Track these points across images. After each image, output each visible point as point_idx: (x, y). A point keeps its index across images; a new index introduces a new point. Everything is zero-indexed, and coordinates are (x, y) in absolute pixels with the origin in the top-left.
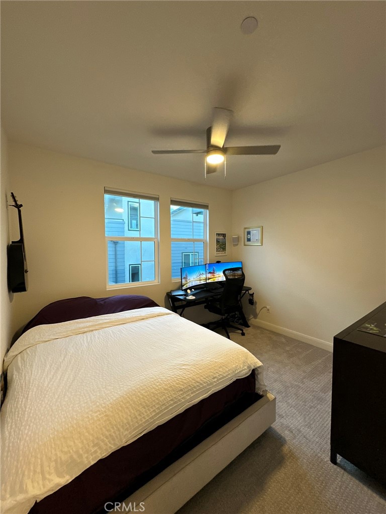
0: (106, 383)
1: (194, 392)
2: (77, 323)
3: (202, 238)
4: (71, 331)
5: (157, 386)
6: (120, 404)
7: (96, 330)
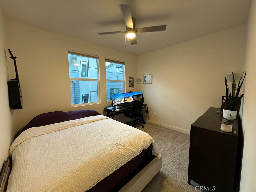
0: (75, 157)
1: (125, 158)
2: (55, 125)
3: (122, 80)
4: (52, 130)
5: (105, 156)
6: (85, 167)
7: (67, 128)
